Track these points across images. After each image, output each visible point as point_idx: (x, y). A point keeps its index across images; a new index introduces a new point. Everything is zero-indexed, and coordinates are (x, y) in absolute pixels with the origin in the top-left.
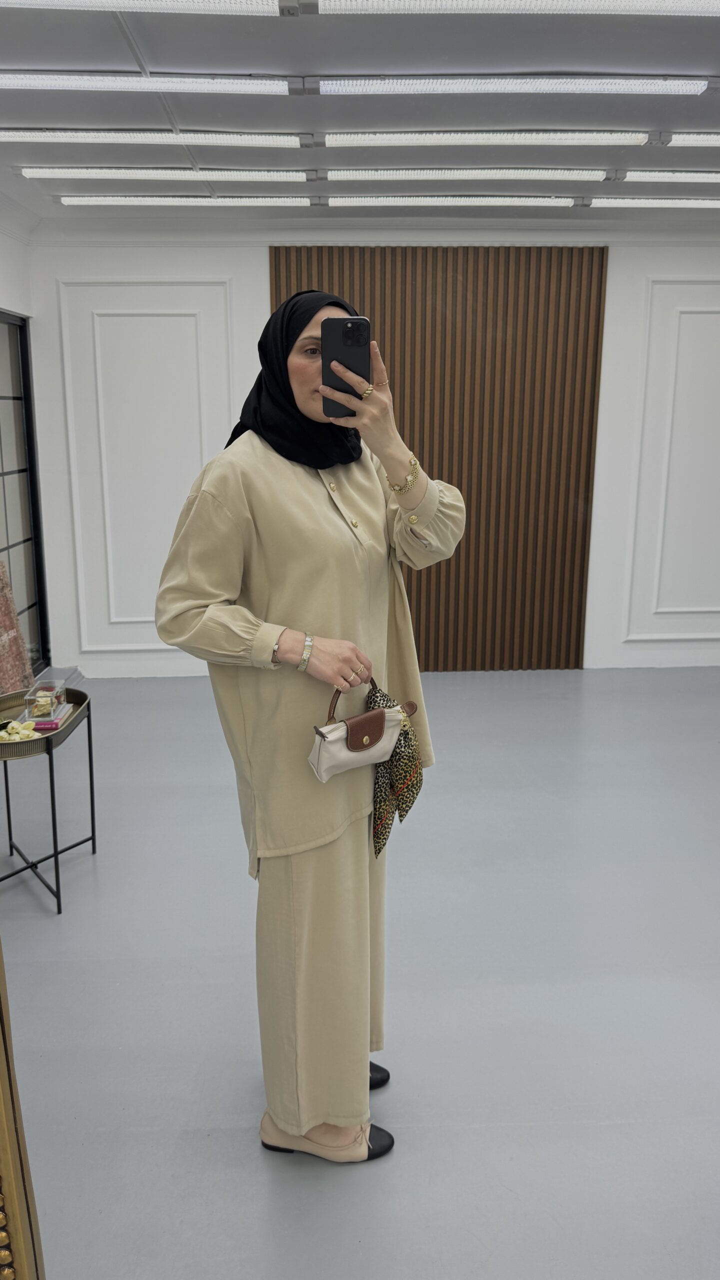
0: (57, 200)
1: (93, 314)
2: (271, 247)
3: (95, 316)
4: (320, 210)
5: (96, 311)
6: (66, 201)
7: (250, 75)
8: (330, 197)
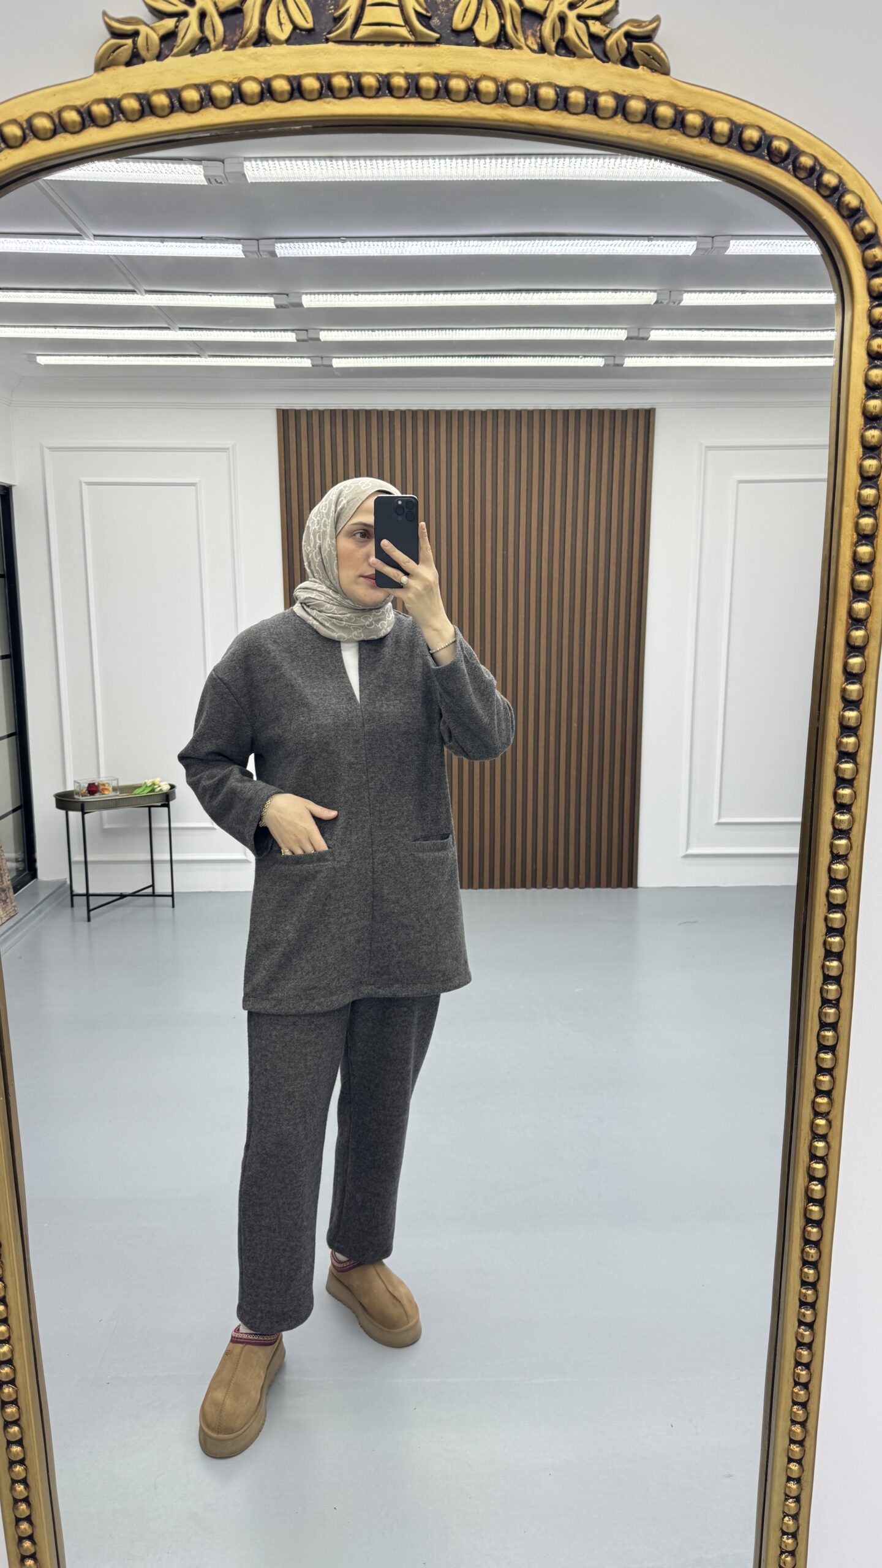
0: (32, 359)
1: (80, 482)
2: (278, 410)
3: (83, 485)
4: (324, 370)
5: (84, 479)
6: (42, 360)
7: (201, 238)
8: (333, 357)
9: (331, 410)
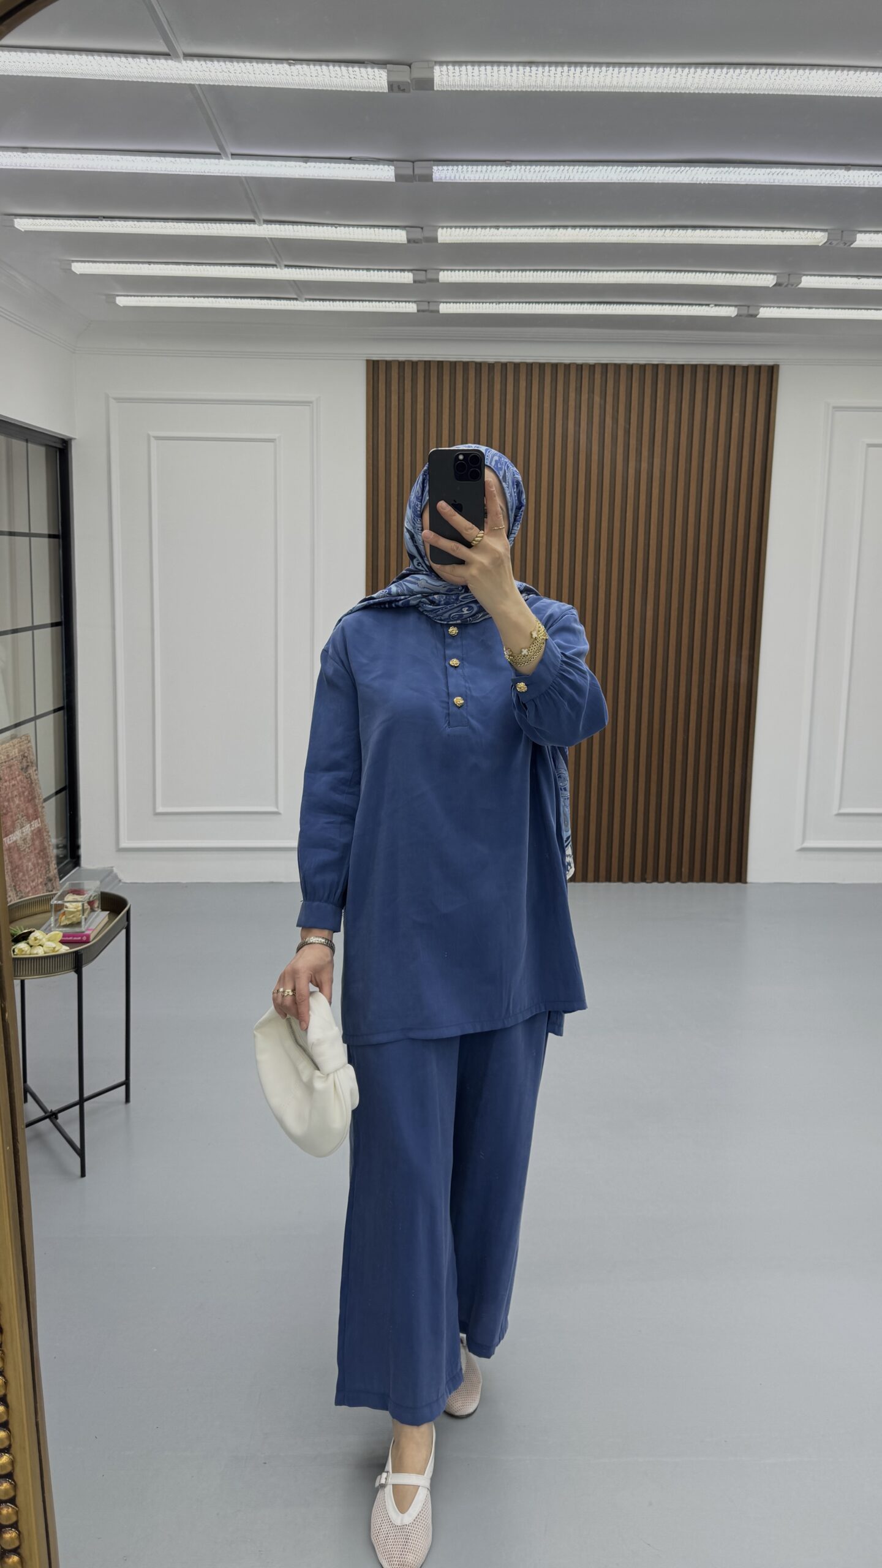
0: (110, 300)
1: (149, 436)
2: (368, 361)
3: (152, 439)
4: (429, 317)
5: (153, 433)
6: (122, 301)
7: (350, 159)
8: (441, 302)
9: (425, 362)
